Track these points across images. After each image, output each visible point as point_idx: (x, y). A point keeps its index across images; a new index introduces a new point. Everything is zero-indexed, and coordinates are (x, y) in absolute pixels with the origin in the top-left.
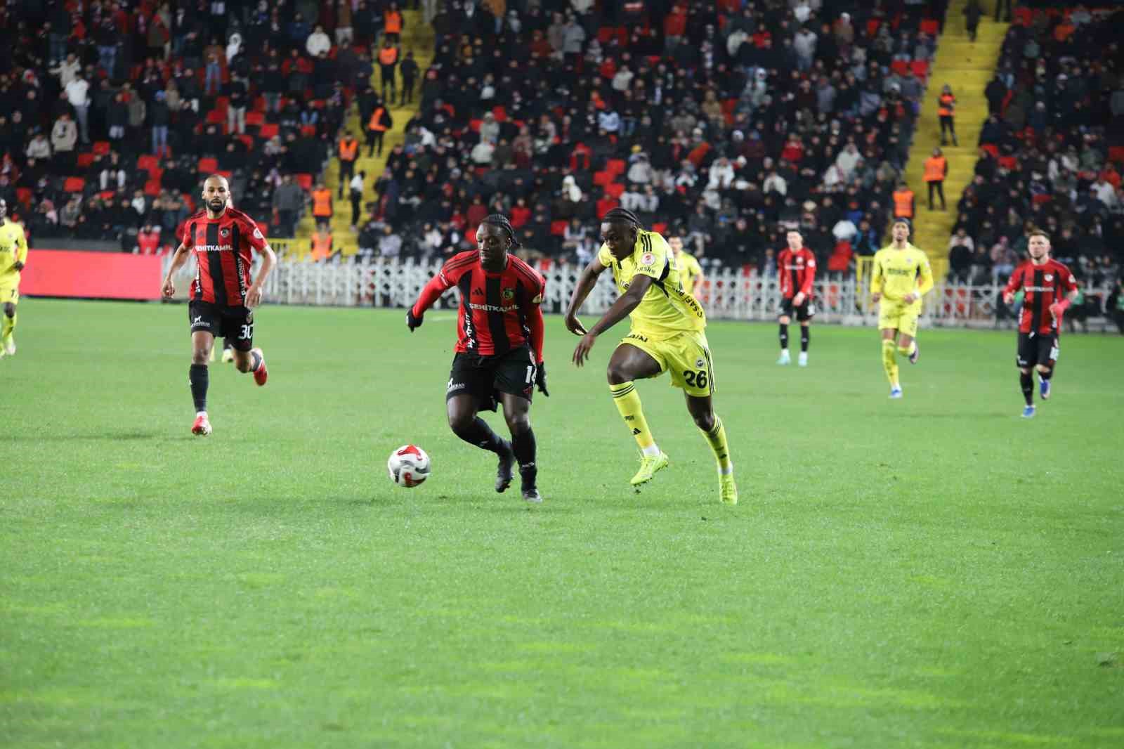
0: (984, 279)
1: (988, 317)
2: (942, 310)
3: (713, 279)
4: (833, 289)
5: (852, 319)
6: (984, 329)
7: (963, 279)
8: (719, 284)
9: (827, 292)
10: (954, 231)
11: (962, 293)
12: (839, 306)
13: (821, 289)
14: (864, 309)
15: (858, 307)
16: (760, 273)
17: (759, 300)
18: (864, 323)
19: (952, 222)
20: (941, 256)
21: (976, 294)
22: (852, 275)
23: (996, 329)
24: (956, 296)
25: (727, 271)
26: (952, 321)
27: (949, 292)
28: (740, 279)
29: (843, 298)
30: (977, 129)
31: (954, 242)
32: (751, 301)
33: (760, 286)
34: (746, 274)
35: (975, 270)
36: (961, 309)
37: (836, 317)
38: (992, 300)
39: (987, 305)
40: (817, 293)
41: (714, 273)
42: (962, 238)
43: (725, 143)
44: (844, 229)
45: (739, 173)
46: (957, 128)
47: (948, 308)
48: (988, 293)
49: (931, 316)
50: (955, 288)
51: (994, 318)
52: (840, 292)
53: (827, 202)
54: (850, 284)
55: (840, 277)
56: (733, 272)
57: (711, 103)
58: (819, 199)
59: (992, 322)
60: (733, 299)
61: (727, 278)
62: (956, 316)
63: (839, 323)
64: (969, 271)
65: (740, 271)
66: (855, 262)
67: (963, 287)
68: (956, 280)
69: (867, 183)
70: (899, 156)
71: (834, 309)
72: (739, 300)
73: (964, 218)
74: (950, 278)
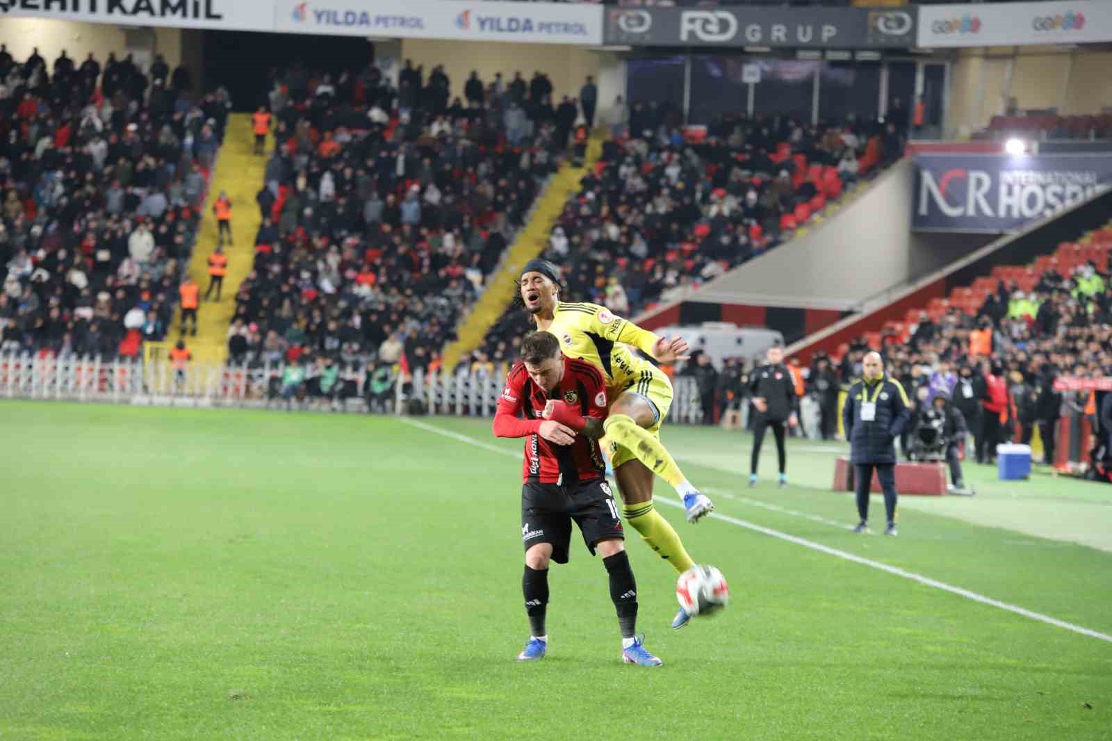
0: (257, 364)
1: (261, 397)
2: (220, 391)
3: (12, 361)
4: (123, 372)
5: (139, 399)
6: (258, 408)
7: (239, 363)
8: (18, 366)
9: (117, 374)
10: (233, 321)
11: (238, 376)
12: (128, 386)
13: (111, 371)
14: (151, 389)
15: (145, 388)
16: (56, 356)
17: (54, 381)
18: (151, 403)
19: (231, 313)
20: (221, 343)
21: (250, 377)
22: (140, 360)
23: (267, 408)
24: (233, 380)
25: (25, 355)
26: (229, 401)
27: (226, 375)
28: (37, 362)
29: (131, 381)
30: (253, 231)
31: (232, 331)
32: (47, 382)
33: (55, 368)
34: (43, 357)
35: (250, 356)
36: (237, 390)
37: (125, 397)
38: (264, 382)
39: (260, 388)
40: (107, 375)
41: (12, 355)
42: (239, 327)
43: (24, 237)
44: (134, 318)
45: (37, 264)
46: (234, 231)
47: (225, 389)
48: (261, 376)
49: (211, 396)
50: (233, 370)
51: (266, 400)
52: (128, 375)
53: (120, 294)
54: (138, 368)
55: (129, 360)
56: (31, 355)
57: (13, 202)
58: (112, 291)
59: (265, 401)
60: (30, 380)
61: (24, 360)
62: (233, 397)
63: (127, 402)
64: (244, 357)
65: (37, 355)
66: (143, 347)
67: (238, 370)
68: (233, 363)
69: (156, 278)
70: (183, 253)
71: (123, 389)
72: (35, 381)
73: (242, 310)
74: (228, 363)
